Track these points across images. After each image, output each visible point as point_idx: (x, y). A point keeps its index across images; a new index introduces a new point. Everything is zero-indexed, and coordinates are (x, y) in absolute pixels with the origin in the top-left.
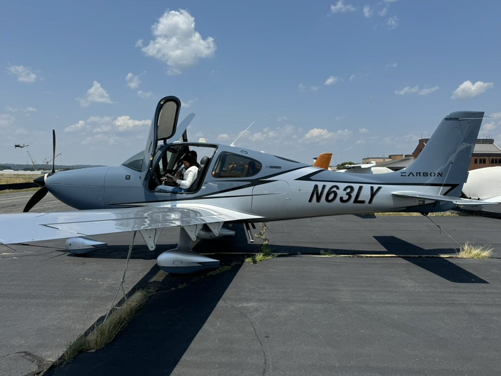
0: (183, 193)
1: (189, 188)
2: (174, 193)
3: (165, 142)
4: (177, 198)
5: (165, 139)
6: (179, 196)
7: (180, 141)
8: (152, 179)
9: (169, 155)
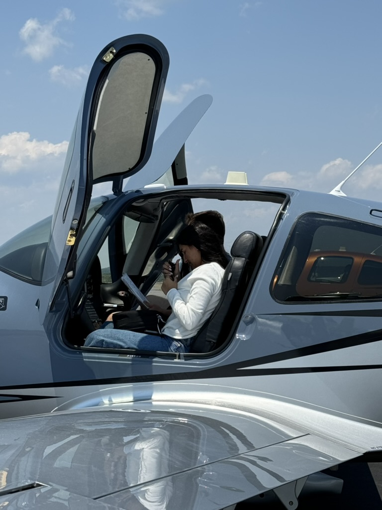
0: (173, 357)
1: (194, 339)
2: (144, 353)
3: (117, 188)
4: (155, 373)
5: (117, 178)
6: (159, 364)
7: (164, 183)
8: (76, 308)
9: (131, 228)
